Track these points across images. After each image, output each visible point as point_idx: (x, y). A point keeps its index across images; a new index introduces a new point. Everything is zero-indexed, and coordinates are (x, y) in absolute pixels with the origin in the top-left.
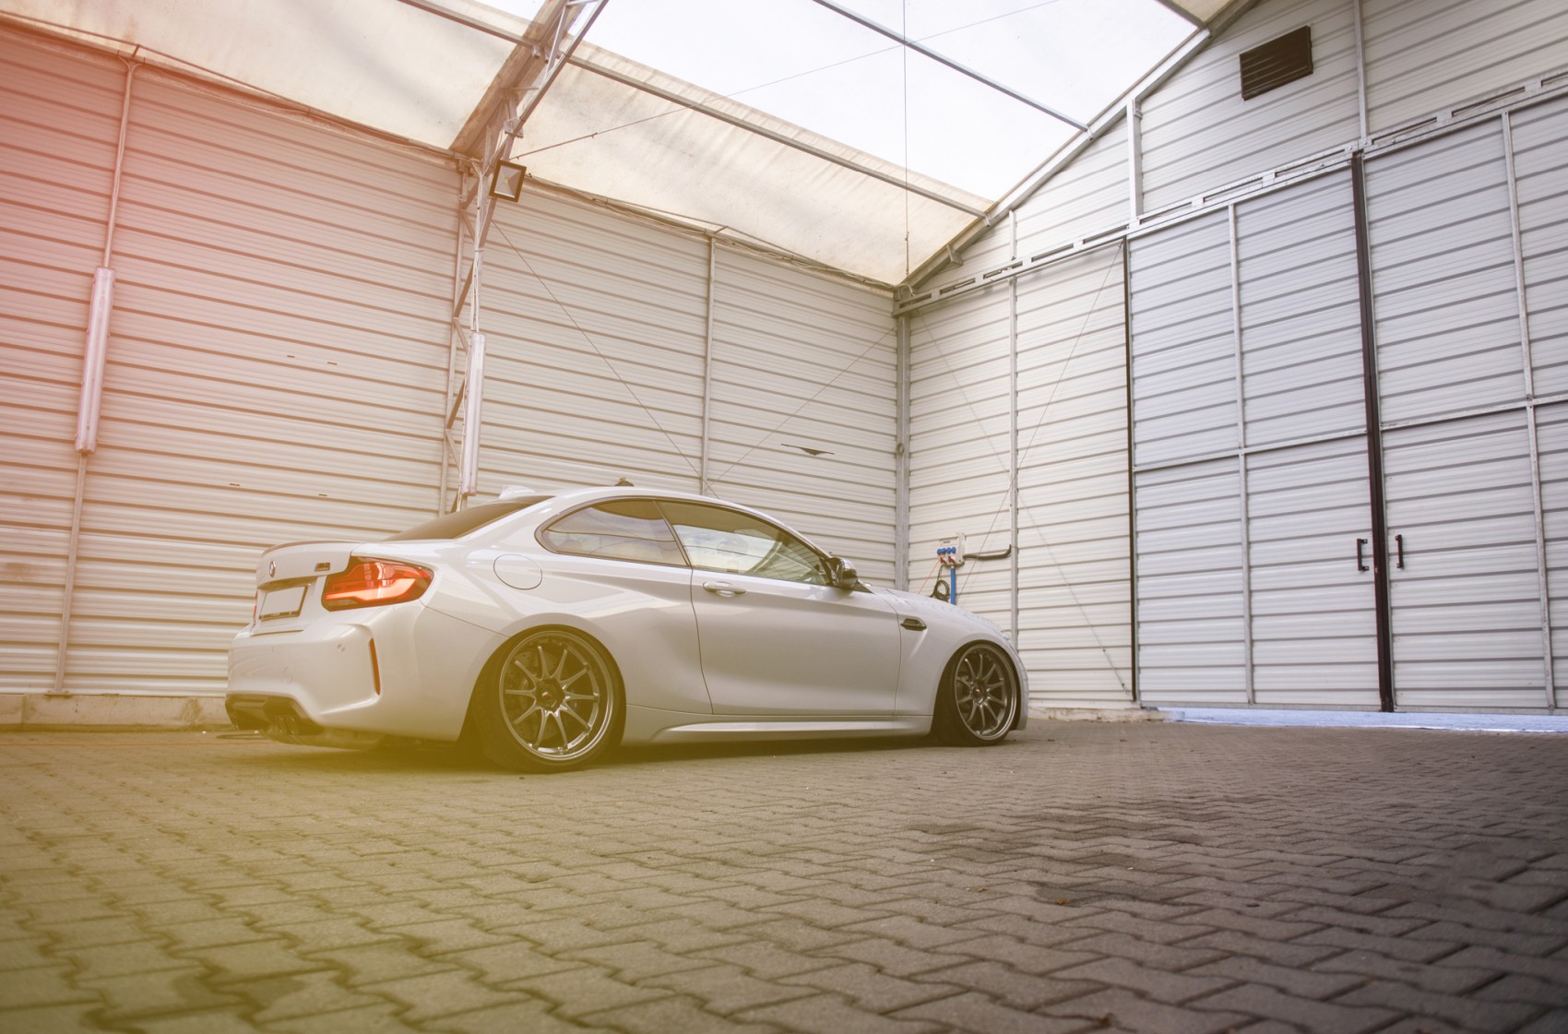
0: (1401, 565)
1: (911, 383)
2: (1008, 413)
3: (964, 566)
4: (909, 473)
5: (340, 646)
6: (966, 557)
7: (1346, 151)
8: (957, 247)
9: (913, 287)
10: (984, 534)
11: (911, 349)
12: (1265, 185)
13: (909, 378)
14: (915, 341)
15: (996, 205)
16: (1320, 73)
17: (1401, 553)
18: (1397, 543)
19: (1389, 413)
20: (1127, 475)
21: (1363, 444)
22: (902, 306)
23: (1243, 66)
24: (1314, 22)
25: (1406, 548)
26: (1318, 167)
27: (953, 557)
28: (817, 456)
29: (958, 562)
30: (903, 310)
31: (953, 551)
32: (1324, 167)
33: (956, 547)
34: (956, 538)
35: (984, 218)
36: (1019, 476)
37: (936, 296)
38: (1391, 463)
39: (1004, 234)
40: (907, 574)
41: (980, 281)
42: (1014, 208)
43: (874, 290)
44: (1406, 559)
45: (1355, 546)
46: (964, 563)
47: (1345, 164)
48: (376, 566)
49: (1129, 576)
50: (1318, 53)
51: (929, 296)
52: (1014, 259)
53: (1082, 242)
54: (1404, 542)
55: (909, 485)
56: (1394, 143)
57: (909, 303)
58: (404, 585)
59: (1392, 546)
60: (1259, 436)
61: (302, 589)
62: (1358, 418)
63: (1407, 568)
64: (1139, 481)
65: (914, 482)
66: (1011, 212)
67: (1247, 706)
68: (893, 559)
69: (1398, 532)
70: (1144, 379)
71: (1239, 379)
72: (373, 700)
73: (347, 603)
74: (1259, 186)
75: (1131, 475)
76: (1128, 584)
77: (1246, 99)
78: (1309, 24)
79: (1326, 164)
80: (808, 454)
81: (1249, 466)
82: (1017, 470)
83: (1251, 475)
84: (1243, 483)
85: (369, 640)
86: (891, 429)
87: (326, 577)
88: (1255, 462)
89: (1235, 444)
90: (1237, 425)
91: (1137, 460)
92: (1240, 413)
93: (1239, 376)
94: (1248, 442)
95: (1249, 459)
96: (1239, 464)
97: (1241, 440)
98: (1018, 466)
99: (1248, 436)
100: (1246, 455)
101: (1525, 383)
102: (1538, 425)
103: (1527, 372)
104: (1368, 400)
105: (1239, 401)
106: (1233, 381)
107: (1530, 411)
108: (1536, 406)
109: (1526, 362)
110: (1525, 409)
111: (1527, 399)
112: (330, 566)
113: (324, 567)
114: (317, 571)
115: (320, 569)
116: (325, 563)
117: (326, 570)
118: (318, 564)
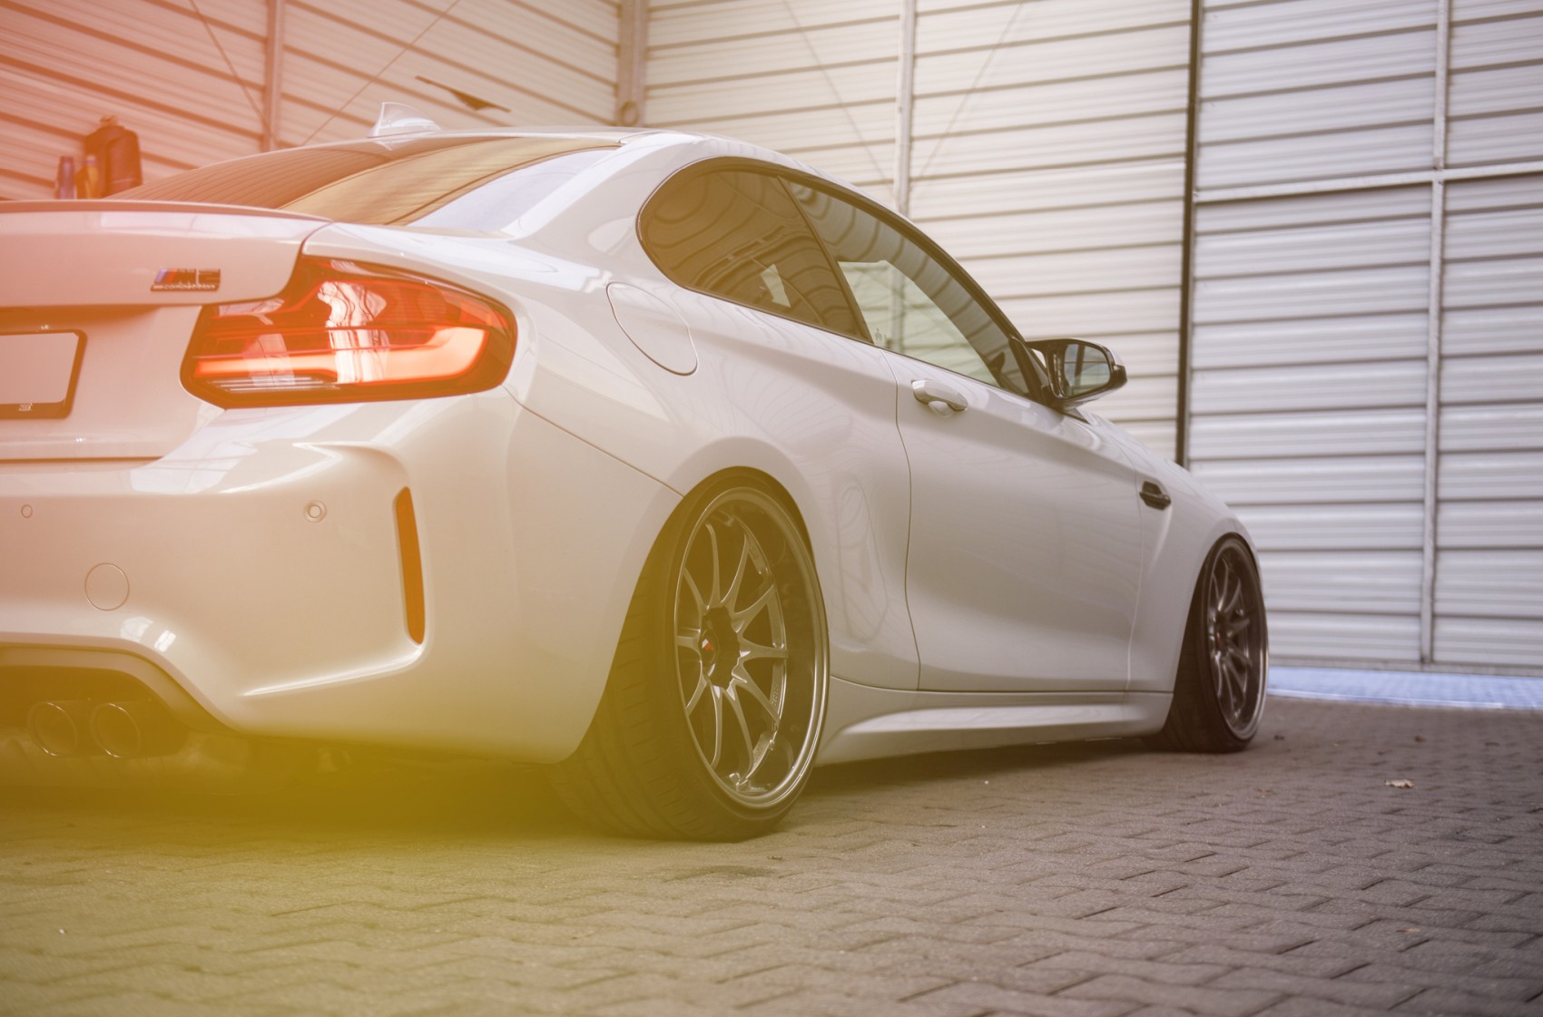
2: (895, 59)
20: (1178, 209)
28: (479, 111)
36: (914, 195)
49: (1173, 412)
60: (1478, 146)
61: (71, 340)
64: (1204, 221)
67: (1417, 667)
71: (1442, 28)
72: (413, 654)
75: (1190, 208)
76: (1171, 430)
81: (1452, 206)
82: (910, 180)
83: (1457, 224)
84: (1437, 239)
85: (397, 490)
86: (606, 66)
87: (199, 309)
88: (1461, 198)
89: (1427, 161)
90: (1431, 121)
91: (1202, 179)
92: (1441, 98)
93: (1442, 21)
94: (1453, 158)
95: (1454, 193)
96: (1431, 201)
97: (1439, 152)
98: (915, 173)
99: (1452, 146)
100: (1448, 183)
105: (1441, 74)
106: (1431, 33)
112: (212, 278)
113: (193, 282)
114: (163, 290)
115: (173, 286)
116: (200, 272)
117: (202, 290)
118: (169, 273)
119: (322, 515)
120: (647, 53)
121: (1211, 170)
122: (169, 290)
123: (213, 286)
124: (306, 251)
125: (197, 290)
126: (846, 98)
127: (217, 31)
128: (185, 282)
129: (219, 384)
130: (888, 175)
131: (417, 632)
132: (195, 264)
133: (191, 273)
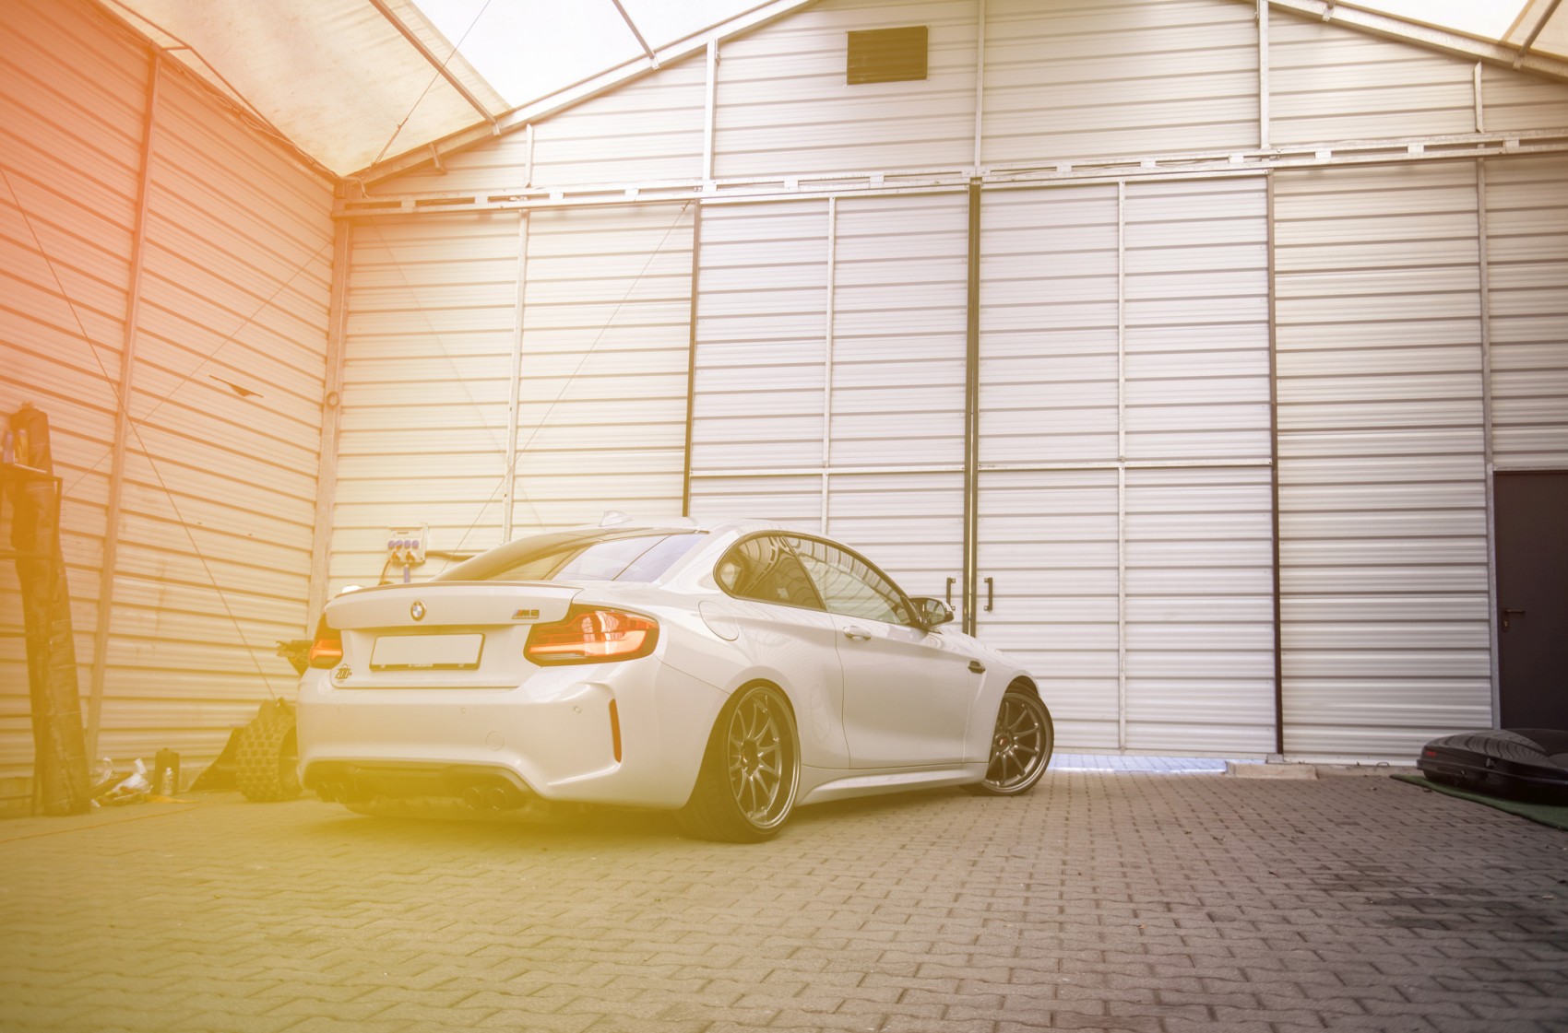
0: (990, 608)
1: (349, 313)
3: (425, 566)
4: (338, 433)
5: (576, 707)
6: (430, 554)
7: (963, 174)
8: (443, 149)
9: (366, 185)
10: (466, 527)
11: (351, 266)
12: (873, 186)
13: (347, 304)
14: (359, 257)
15: (510, 113)
16: (934, 82)
17: (990, 596)
18: (987, 585)
19: (988, 452)
20: (681, 478)
21: (959, 481)
22: (348, 207)
23: (850, 44)
24: (932, 24)
25: (995, 592)
26: (932, 182)
27: (414, 553)
28: (246, 398)
29: (418, 560)
30: (349, 213)
31: (415, 545)
32: (938, 185)
33: (419, 540)
34: (418, 529)
35: (493, 124)
37: (408, 206)
38: (986, 504)
39: (516, 150)
40: (328, 570)
41: (482, 203)
42: (535, 122)
43: (317, 178)
44: (996, 602)
45: (945, 584)
46: (424, 562)
47: (963, 188)
48: (597, 616)
50: (934, 59)
51: (398, 204)
52: (529, 186)
53: (637, 191)
54: (994, 584)
55: (337, 449)
56: (1013, 181)
57: (359, 206)
58: (636, 638)
59: (982, 588)
60: (845, 456)
61: (480, 637)
62: (956, 453)
63: (994, 611)
64: (695, 487)
65: (346, 446)
66: (529, 126)
68: (309, 547)
69: (988, 575)
70: (708, 371)
71: (827, 391)
72: (614, 767)
73: (572, 656)
74: (865, 186)
75: (687, 479)
77: (850, 82)
78: (927, 24)
79: (942, 182)
80: (236, 393)
81: (832, 488)
82: (516, 452)
83: (835, 498)
84: (825, 506)
85: (610, 700)
86: (319, 369)
87: (531, 626)
88: (838, 484)
89: (819, 462)
90: (822, 440)
91: (694, 464)
92: (827, 429)
93: (827, 387)
94: (833, 462)
95: (834, 480)
96: (822, 484)
97: (826, 458)
98: (519, 447)
99: (833, 455)
100: (830, 475)
101: (1119, 445)
102: (1127, 486)
103: (1122, 435)
104: (967, 437)
105: (827, 415)
106: (821, 393)
107: (1122, 472)
108: (1127, 469)
109: (1121, 425)
110: (1117, 469)
111: (1119, 460)
112: (536, 613)
113: (528, 614)
114: (517, 618)
115: (521, 616)
116: (532, 610)
117: (532, 618)
118: (519, 611)
120: (345, 362)
121: (700, 458)
122: (519, 618)
123: (537, 617)
124: (573, 602)
125: (530, 618)
126: (476, 400)
127: (97, 349)
128: (525, 615)
129: (540, 656)
130: (502, 448)
131: (618, 758)
132: (530, 607)
133: (528, 611)
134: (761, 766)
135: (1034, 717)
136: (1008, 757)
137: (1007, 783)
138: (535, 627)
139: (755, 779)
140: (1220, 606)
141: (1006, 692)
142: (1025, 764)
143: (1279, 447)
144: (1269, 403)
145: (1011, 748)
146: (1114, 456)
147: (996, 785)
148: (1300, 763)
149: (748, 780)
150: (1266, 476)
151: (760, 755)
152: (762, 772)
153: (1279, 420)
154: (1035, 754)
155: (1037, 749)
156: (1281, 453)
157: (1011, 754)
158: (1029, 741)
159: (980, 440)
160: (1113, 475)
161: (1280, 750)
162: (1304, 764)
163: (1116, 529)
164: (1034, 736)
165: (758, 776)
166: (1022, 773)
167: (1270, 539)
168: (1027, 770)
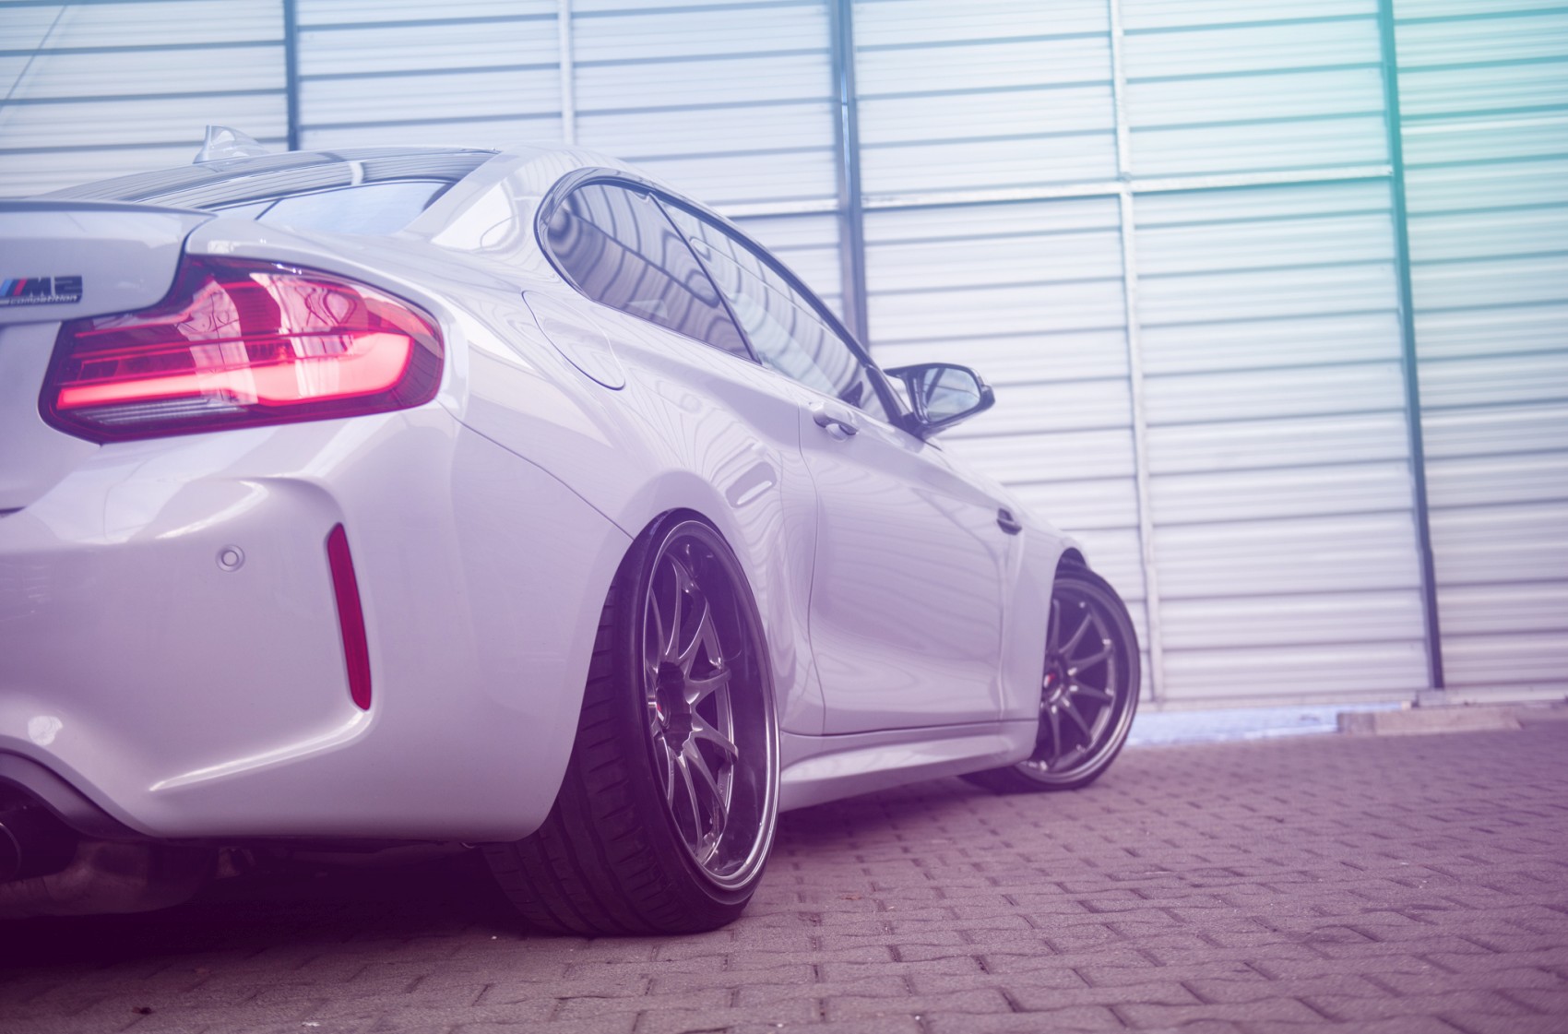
19: (878, 175)
21: (828, 231)
38: (879, 271)
62: (818, 179)
85: (327, 528)
87: (58, 325)
101: (1117, 154)
102: (1138, 227)
103: (1123, 134)
104: (837, 148)
105: (568, 114)
106: (551, 73)
107: (1127, 200)
108: (1136, 194)
109: (1121, 115)
110: (1117, 196)
111: (1121, 178)
112: (71, 286)
113: (48, 292)
114: (9, 305)
115: (23, 300)
116: (57, 279)
117: (60, 302)
118: (15, 283)
119: (239, 563)
122: (16, 305)
123: (75, 297)
124: (189, 249)
125: (53, 302)
128: (37, 293)
129: (91, 415)
131: (362, 696)
132: (52, 270)
133: (46, 281)
134: (697, 729)
135: (1102, 628)
136: (1062, 710)
137: (1061, 763)
138: (70, 330)
139: (688, 760)
140: (1314, 436)
141: (1057, 577)
142: (1091, 722)
143: (1405, 146)
144: (1380, 65)
145: (1063, 693)
146: (1112, 172)
147: (1038, 769)
148: (1466, 704)
149: (677, 765)
150: (1381, 197)
151: (692, 700)
152: (701, 743)
153: (1402, 98)
154: (1106, 702)
155: (1110, 692)
156: (1408, 158)
157: (1067, 703)
158: (1094, 677)
159: (864, 154)
160: (1110, 207)
161: (1438, 681)
162: (1474, 705)
163: (1120, 306)
164: (1102, 665)
165: (695, 755)
166: (1085, 740)
167: (1397, 311)
168: (1096, 734)
